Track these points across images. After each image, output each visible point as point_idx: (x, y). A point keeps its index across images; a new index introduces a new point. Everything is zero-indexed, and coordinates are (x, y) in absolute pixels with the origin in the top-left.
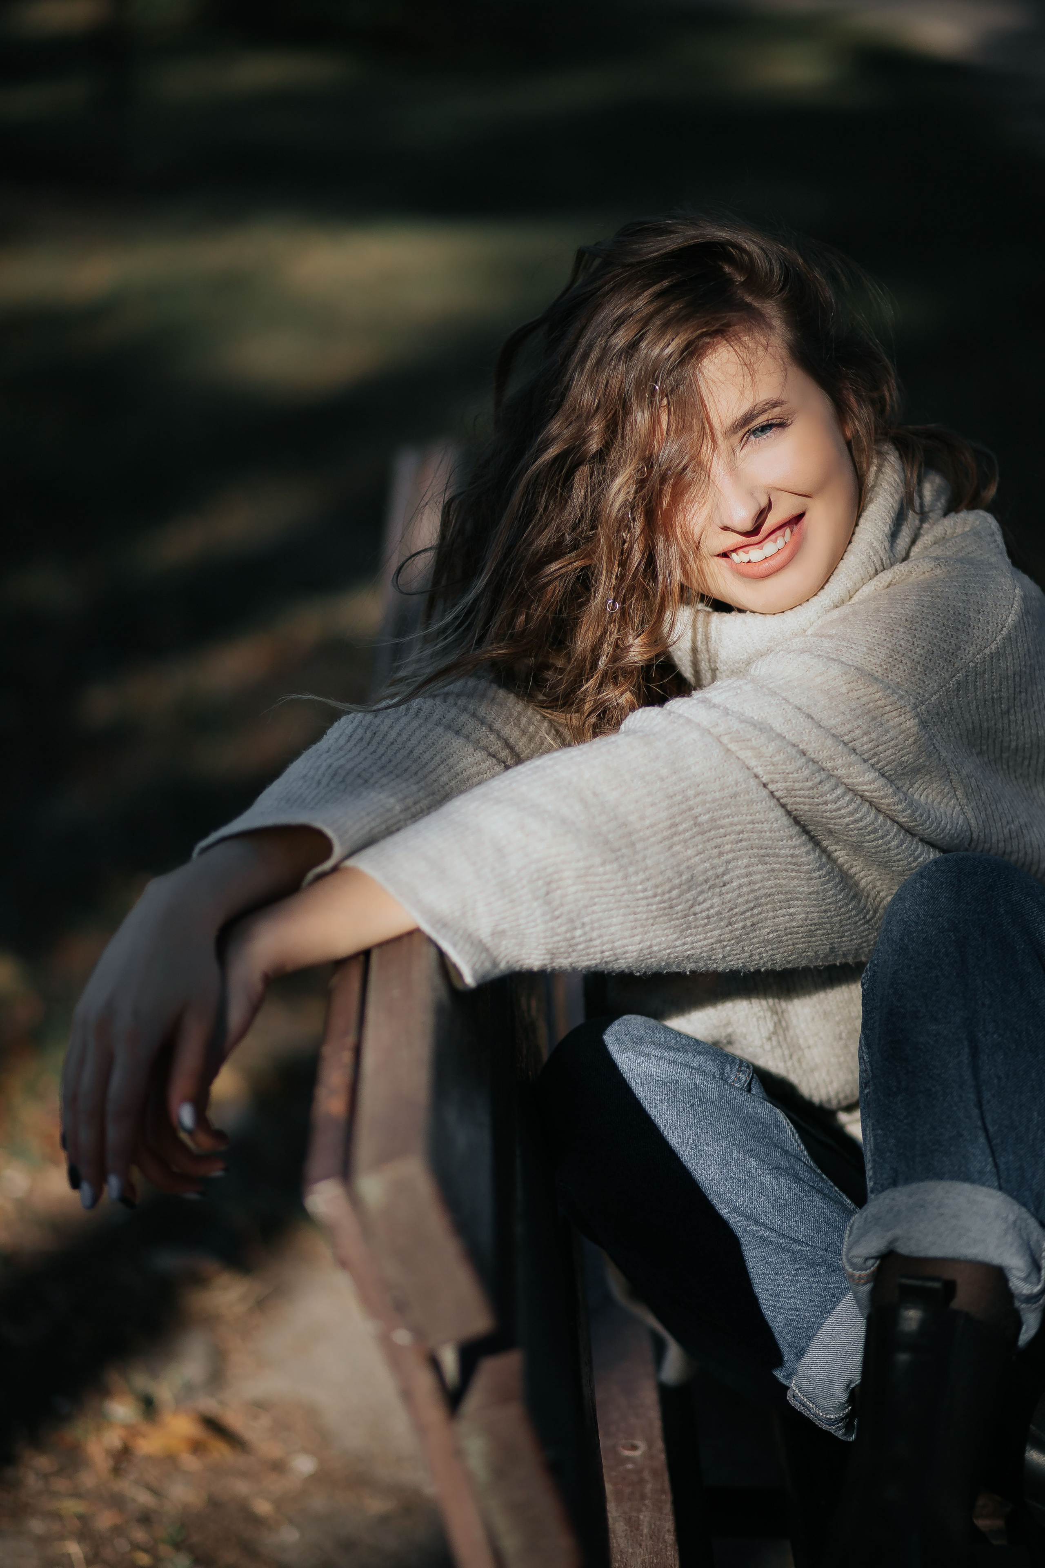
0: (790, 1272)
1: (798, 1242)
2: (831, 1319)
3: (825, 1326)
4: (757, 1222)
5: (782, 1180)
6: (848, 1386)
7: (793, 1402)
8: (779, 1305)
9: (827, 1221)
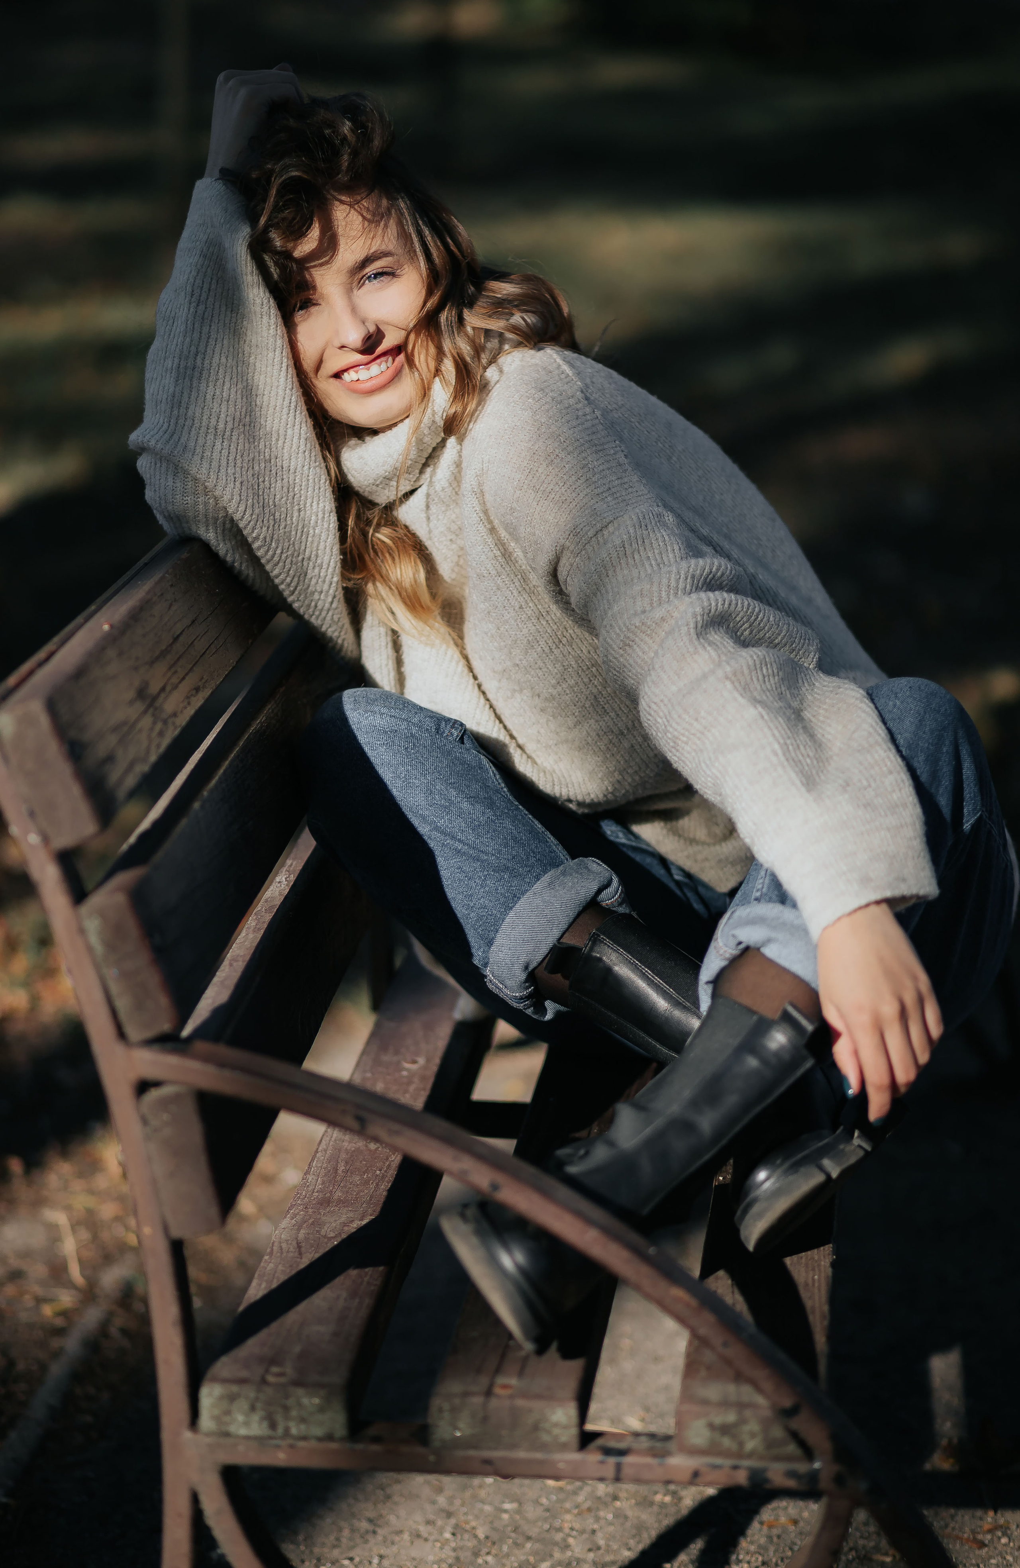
0: (480, 878)
1: (487, 854)
2: (512, 914)
3: (507, 920)
4: (453, 838)
5: (478, 806)
6: (526, 968)
7: (490, 986)
8: (472, 904)
9: (515, 839)
